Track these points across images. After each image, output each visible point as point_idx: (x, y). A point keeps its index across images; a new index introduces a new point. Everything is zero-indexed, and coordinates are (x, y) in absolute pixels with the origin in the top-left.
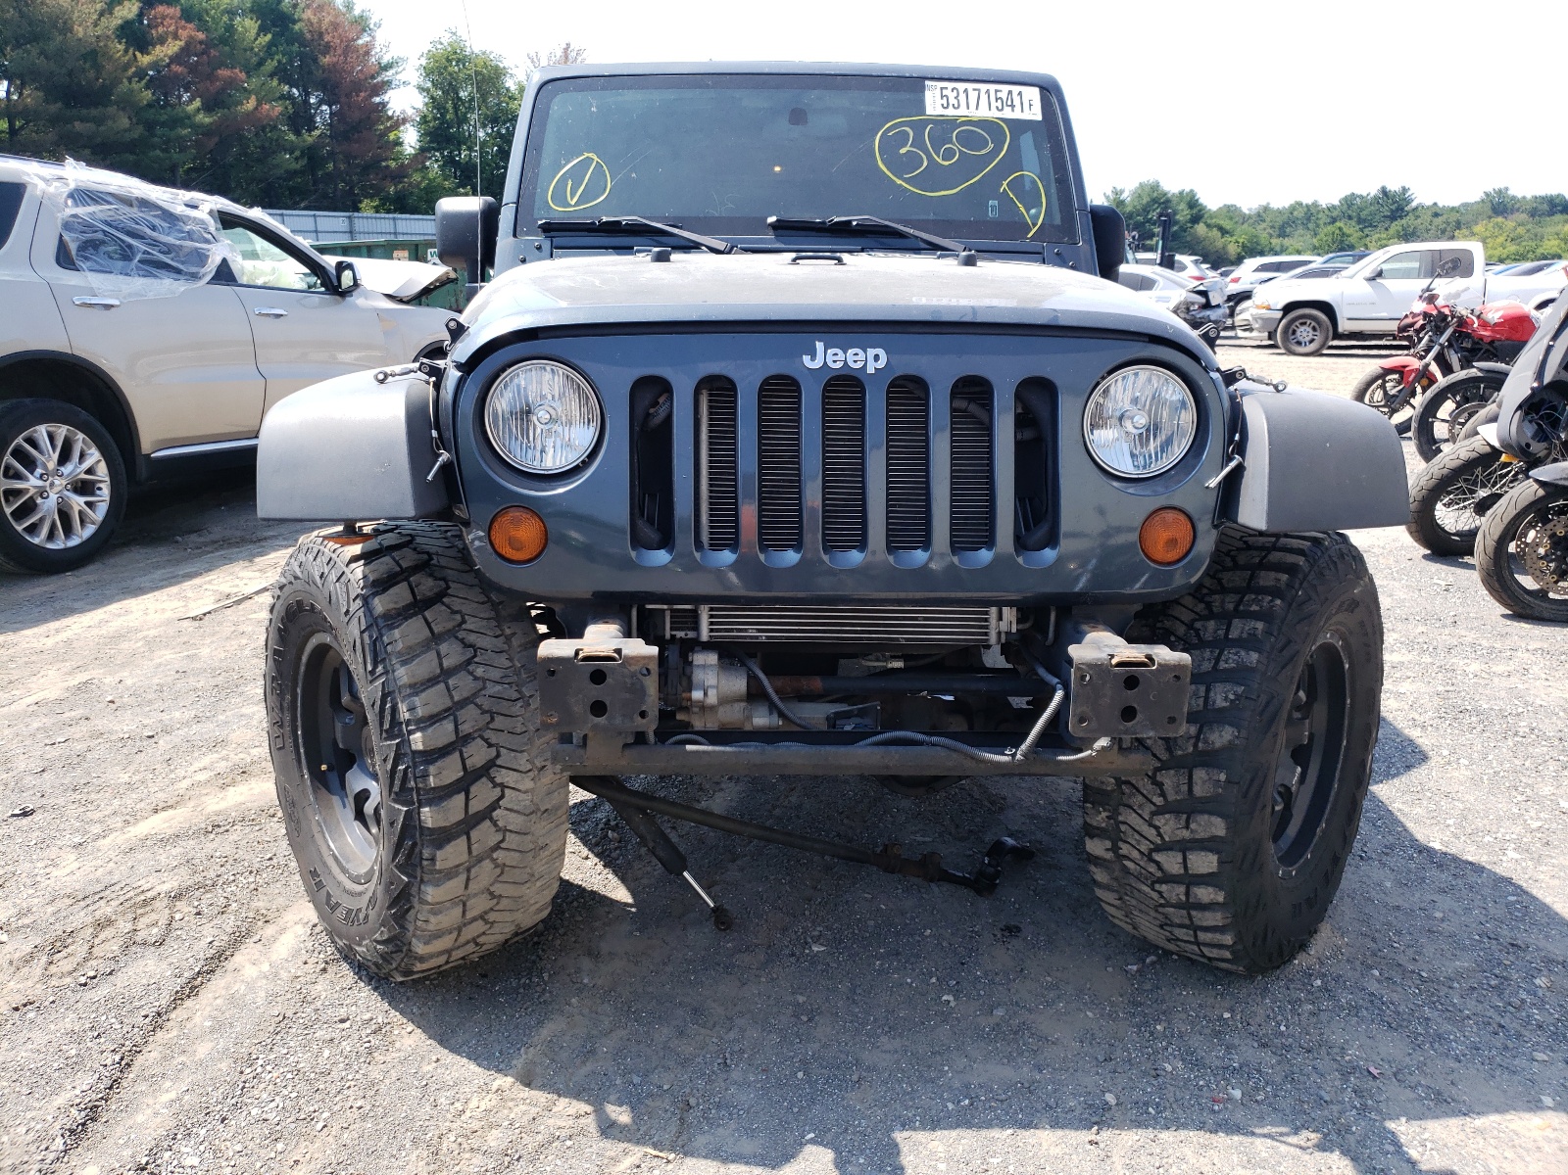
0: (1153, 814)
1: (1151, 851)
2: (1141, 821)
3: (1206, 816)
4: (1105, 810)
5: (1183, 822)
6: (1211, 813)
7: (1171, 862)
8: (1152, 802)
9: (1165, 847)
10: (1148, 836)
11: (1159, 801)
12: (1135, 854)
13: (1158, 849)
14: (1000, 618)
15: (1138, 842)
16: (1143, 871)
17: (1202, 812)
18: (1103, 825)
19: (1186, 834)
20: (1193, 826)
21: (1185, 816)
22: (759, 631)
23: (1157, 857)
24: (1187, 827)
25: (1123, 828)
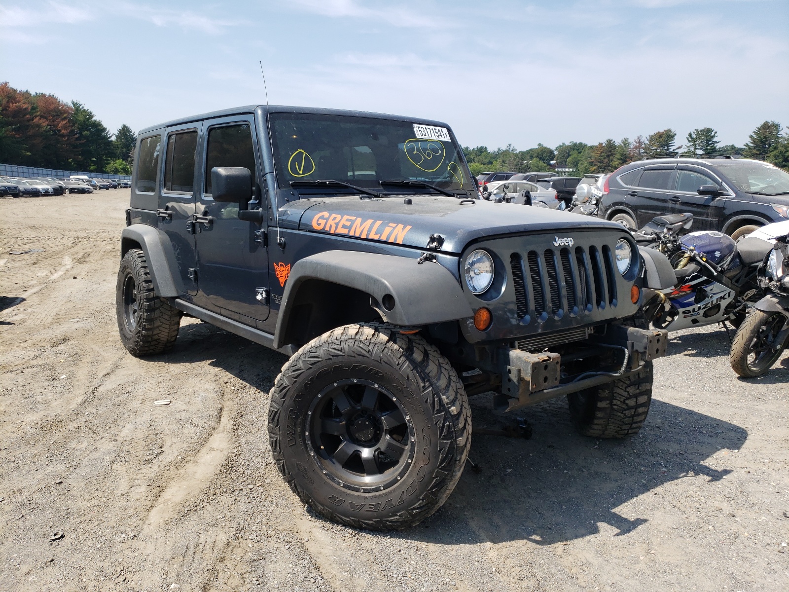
0: (626, 388)
1: (624, 400)
2: (622, 391)
3: (644, 384)
4: (608, 390)
5: (637, 388)
6: (646, 383)
7: (631, 402)
8: (626, 383)
9: (630, 397)
10: (624, 395)
11: (628, 382)
12: (619, 403)
13: (627, 399)
14: (588, 329)
15: (620, 398)
16: (620, 408)
17: (643, 383)
18: (607, 396)
19: (638, 391)
20: (640, 388)
21: (637, 385)
22: (532, 346)
23: (627, 402)
24: (638, 388)
25: (615, 395)
